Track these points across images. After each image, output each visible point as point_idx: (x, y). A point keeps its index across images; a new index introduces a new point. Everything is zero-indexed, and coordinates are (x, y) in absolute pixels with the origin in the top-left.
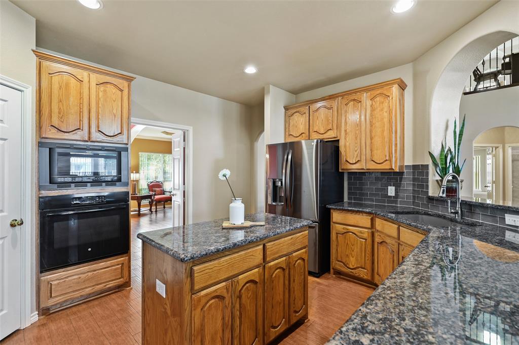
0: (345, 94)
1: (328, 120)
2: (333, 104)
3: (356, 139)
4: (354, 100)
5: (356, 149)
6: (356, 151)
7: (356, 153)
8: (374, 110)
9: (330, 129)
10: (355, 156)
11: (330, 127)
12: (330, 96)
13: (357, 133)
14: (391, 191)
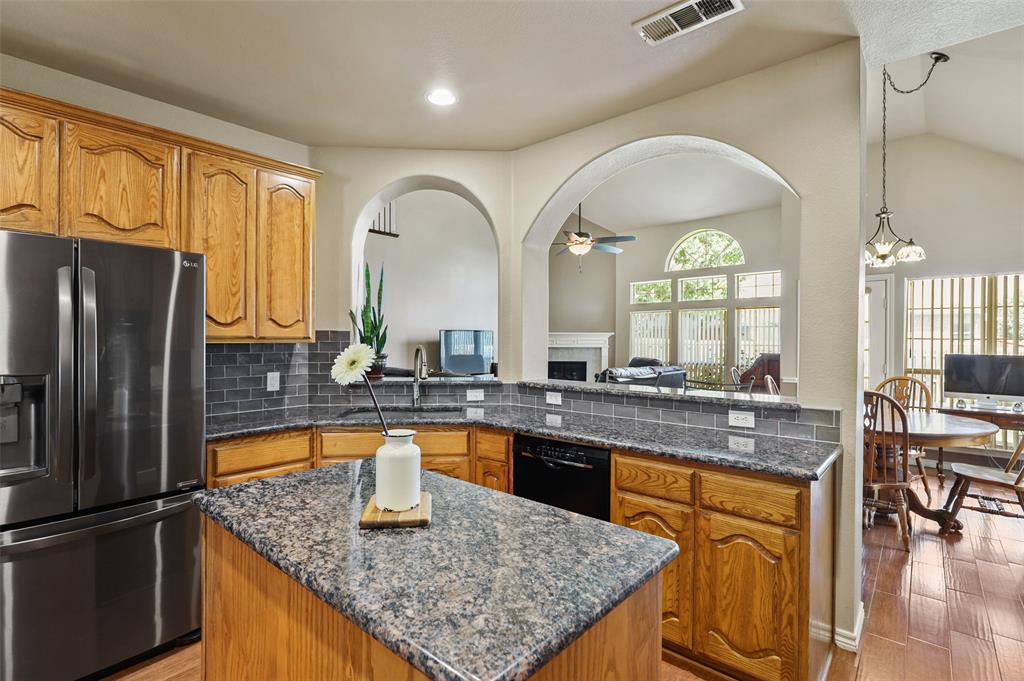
0: (204, 148)
1: (147, 197)
2: (165, 157)
3: (235, 268)
4: (229, 172)
5: (234, 290)
6: (234, 295)
7: (233, 301)
8: (277, 214)
9: (155, 224)
10: (232, 307)
11: (155, 216)
12: (156, 129)
13: (237, 252)
14: (273, 381)
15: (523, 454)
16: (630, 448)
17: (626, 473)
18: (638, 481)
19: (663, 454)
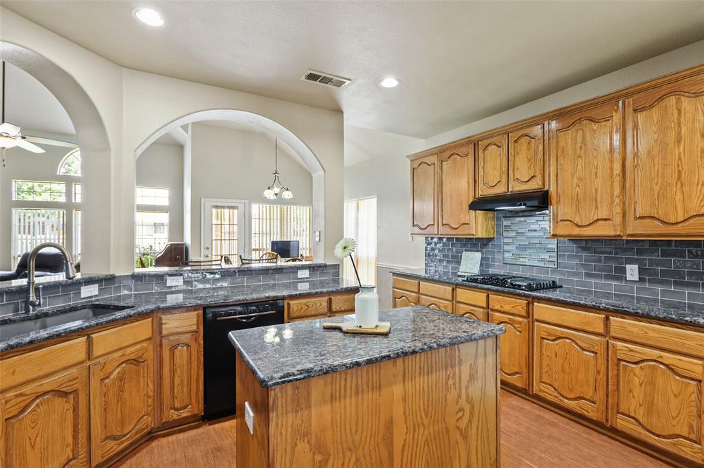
15: (218, 319)
16: (300, 294)
17: (295, 308)
18: (303, 310)
19: (317, 293)
